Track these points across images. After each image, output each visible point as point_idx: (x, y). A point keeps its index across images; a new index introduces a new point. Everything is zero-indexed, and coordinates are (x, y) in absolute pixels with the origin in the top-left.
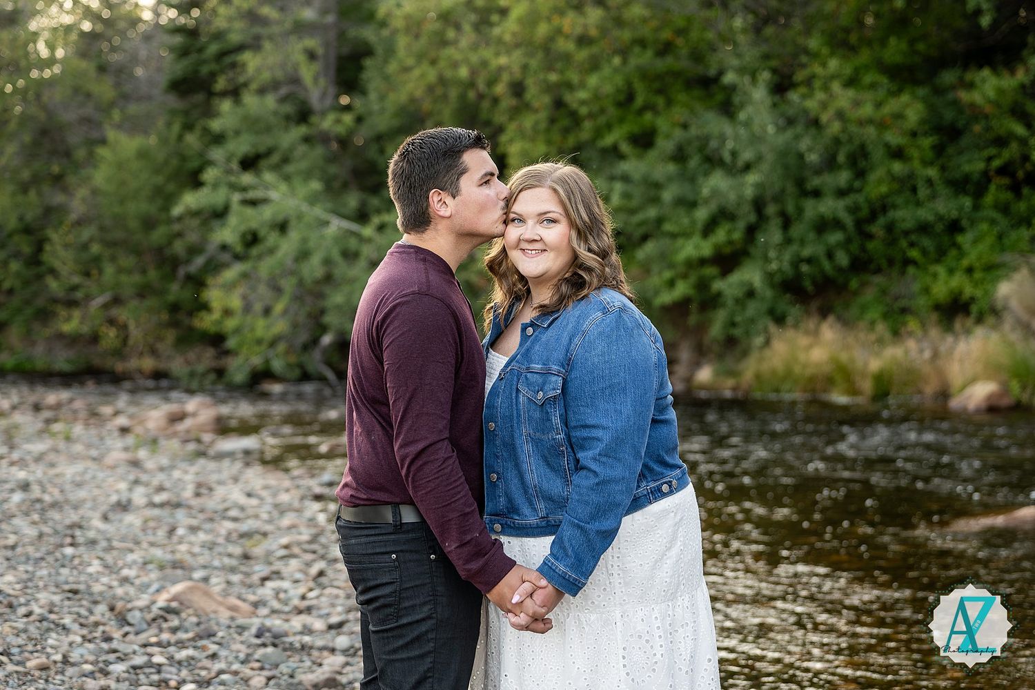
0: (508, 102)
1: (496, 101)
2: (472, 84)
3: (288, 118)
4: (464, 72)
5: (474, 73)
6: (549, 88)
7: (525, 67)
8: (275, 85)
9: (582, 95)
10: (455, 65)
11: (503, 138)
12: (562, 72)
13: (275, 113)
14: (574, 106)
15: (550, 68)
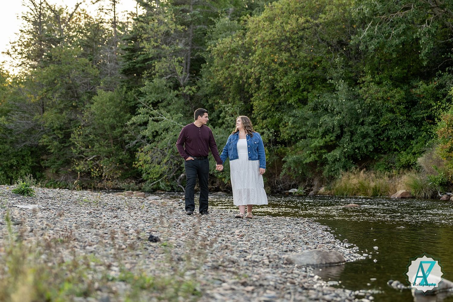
0: (254, 86)
1: (250, 84)
2: (241, 78)
3: (170, 87)
4: (238, 73)
5: (241, 73)
6: (269, 81)
7: (260, 73)
8: (166, 74)
9: (281, 84)
10: (235, 70)
11: (252, 99)
12: (274, 75)
13: (166, 86)
14: (278, 88)
15: (269, 74)
